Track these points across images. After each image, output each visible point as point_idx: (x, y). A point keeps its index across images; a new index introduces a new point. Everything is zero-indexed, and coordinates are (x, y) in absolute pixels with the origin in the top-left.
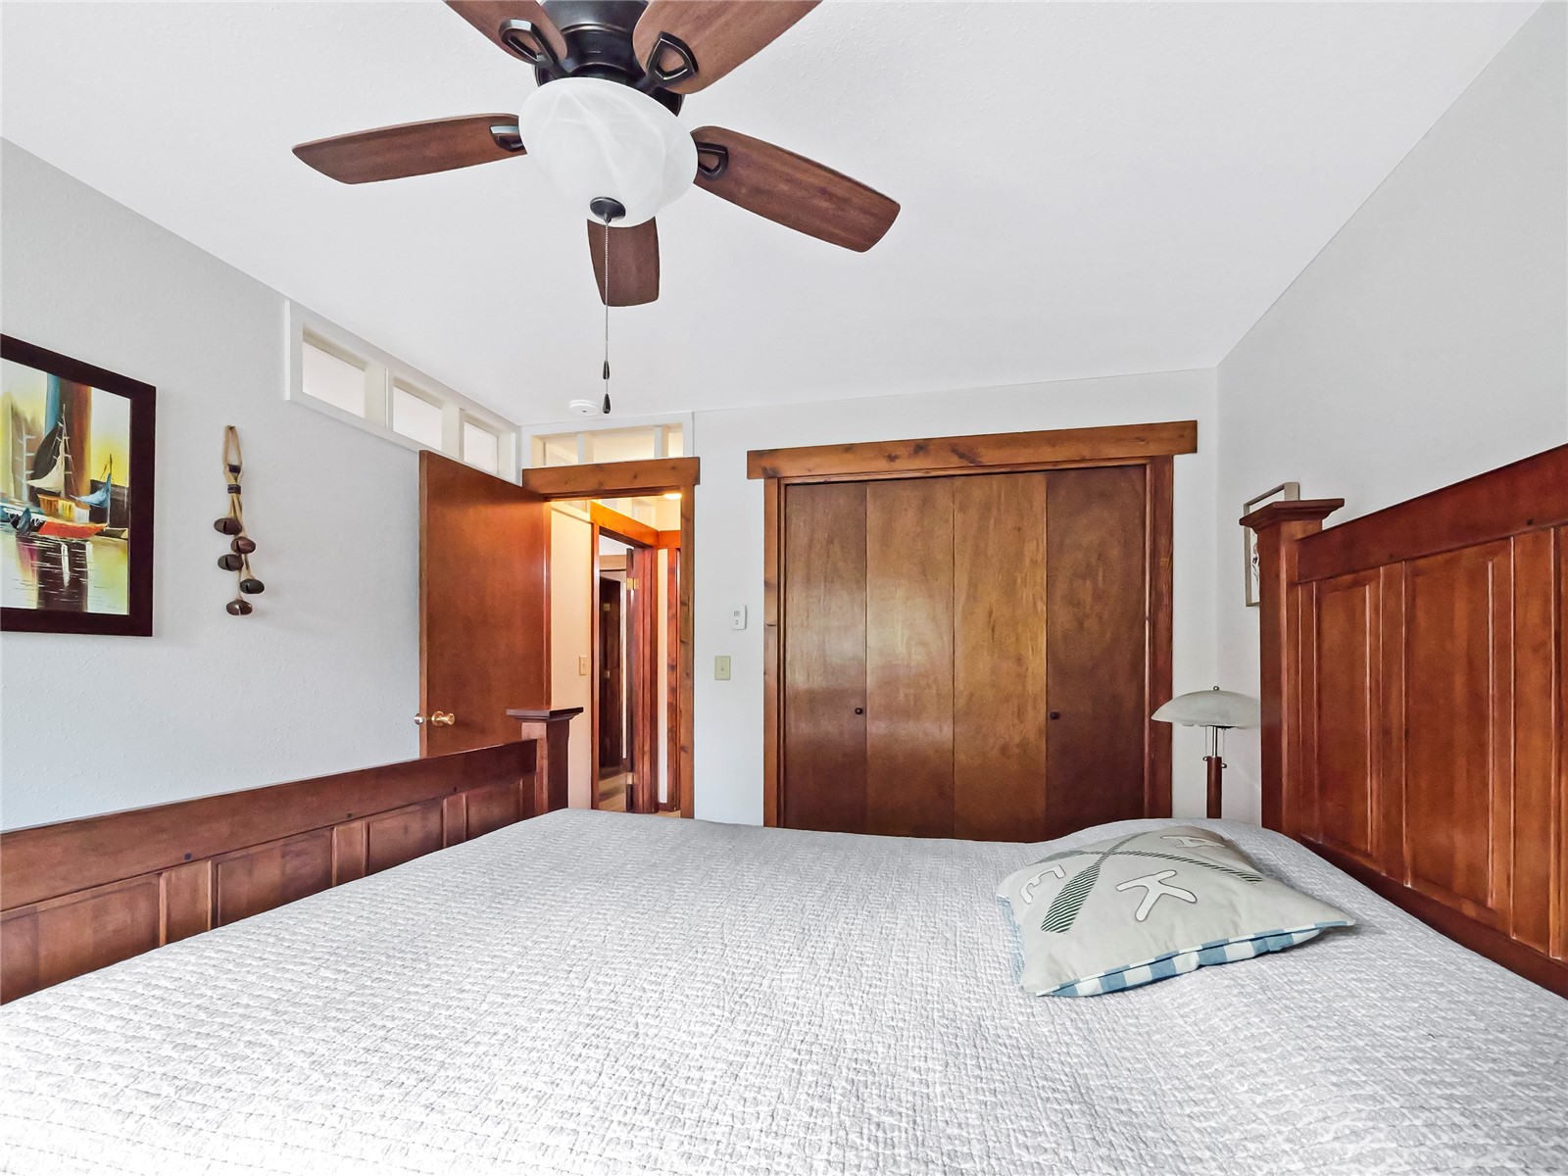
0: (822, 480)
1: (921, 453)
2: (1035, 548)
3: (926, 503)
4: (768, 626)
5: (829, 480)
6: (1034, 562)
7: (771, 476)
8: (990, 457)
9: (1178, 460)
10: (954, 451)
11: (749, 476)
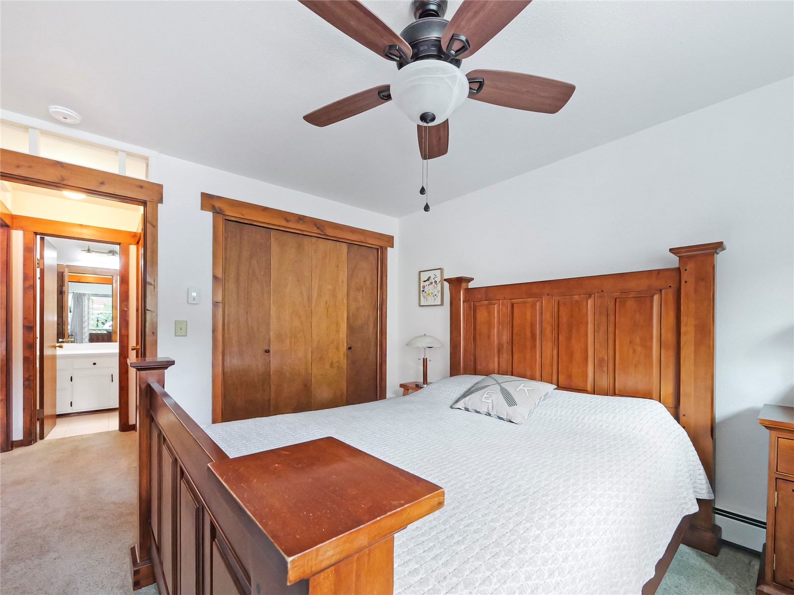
0: (248, 223)
1: (301, 221)
2: (343, 276)
3: (300, 247)
4: (215, 304)
5: (252, 223)
6: (343, 282)
7: (217, 212)
8: (330, 232)
9: (389, 249)
10: (315, 225)
11: (202, 208)
